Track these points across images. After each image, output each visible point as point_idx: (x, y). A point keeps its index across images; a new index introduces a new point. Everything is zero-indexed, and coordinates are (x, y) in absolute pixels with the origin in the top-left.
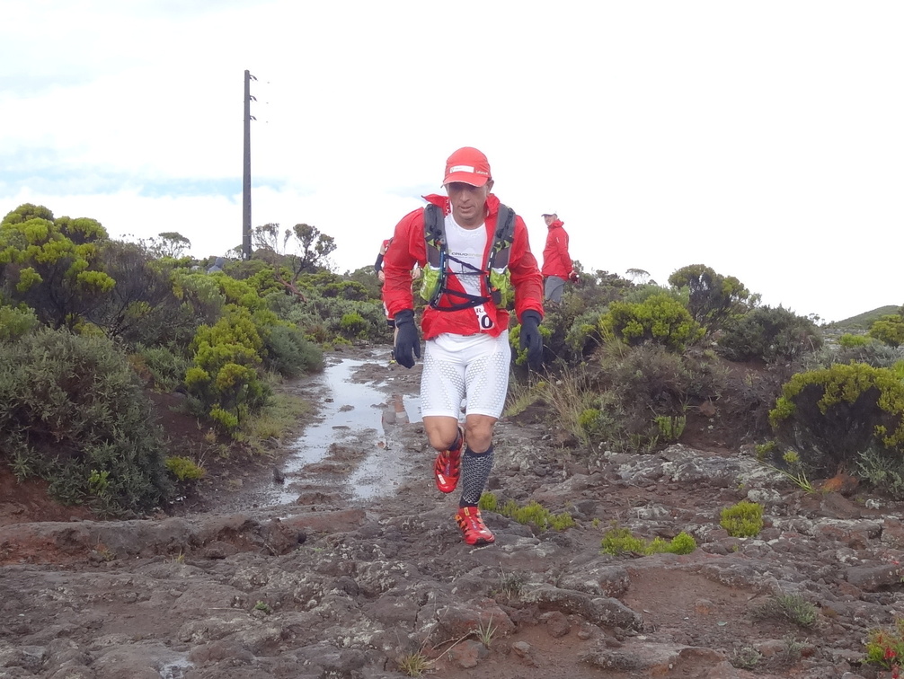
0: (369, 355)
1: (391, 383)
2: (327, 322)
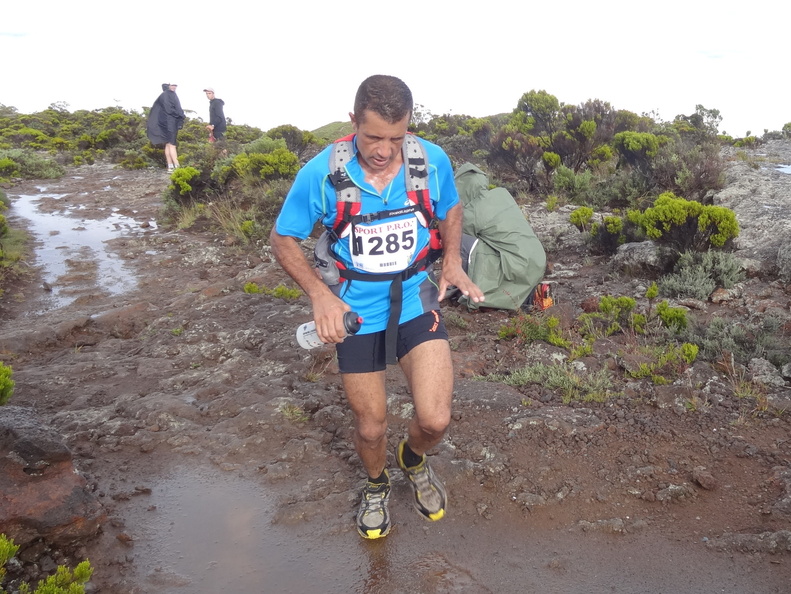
0: (38, 191)
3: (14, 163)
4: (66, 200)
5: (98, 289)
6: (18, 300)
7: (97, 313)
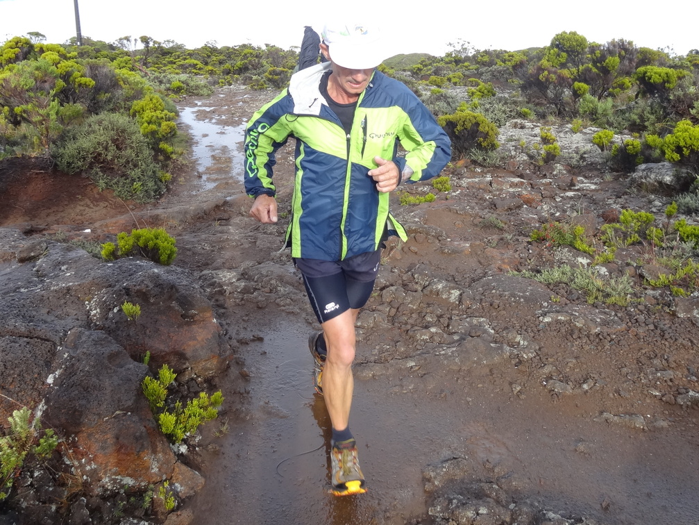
0: (196, 105)
1: (217, 120)
2: (163, 87)
3: (182, 85)
4: (213, 112)
5: (232, 177)
6: (181, 183)
7: (230, 196)
